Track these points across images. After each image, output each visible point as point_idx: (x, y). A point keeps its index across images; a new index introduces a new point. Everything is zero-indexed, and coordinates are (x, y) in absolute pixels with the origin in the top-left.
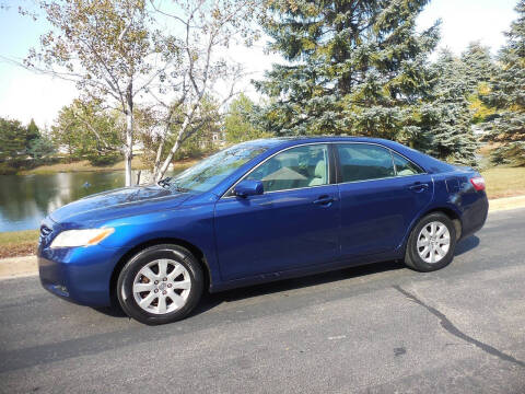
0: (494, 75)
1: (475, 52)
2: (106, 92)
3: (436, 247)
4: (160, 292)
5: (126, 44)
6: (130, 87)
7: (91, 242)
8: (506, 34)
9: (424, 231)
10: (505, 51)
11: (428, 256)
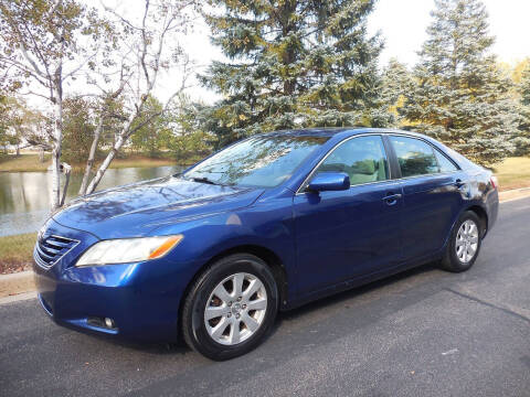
0: (412, 89)
1: (395, 66)
2: (28, 74)
3: (468, 247)
4: (233, 316)
5: (56, 20)
6: (59, 72)
7: (153, 255)
8: (419, 54)
9: (460, 230)
10: (418, 68)
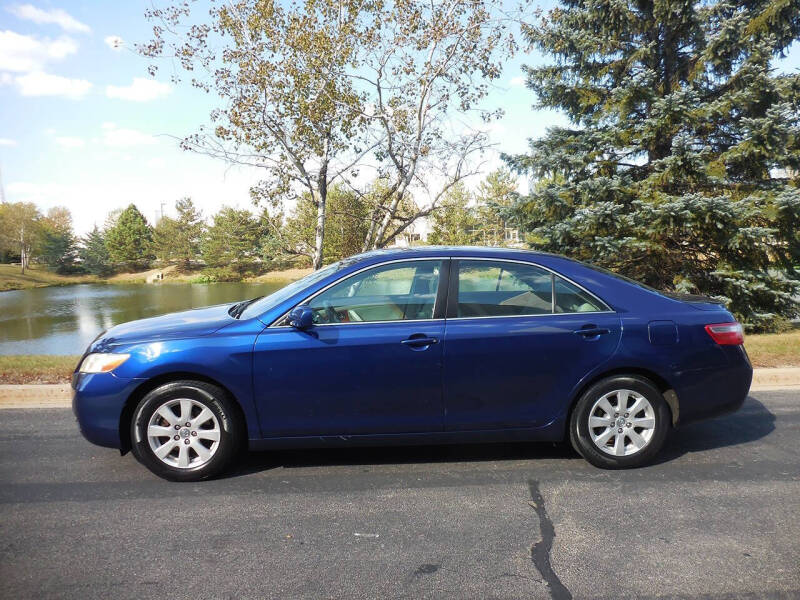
3: (627, 431)
4: (182, 441)
6: (324, 171)
7: (104, 368)
9: (602, 402)
11: (611, 442)
